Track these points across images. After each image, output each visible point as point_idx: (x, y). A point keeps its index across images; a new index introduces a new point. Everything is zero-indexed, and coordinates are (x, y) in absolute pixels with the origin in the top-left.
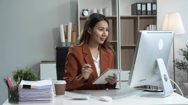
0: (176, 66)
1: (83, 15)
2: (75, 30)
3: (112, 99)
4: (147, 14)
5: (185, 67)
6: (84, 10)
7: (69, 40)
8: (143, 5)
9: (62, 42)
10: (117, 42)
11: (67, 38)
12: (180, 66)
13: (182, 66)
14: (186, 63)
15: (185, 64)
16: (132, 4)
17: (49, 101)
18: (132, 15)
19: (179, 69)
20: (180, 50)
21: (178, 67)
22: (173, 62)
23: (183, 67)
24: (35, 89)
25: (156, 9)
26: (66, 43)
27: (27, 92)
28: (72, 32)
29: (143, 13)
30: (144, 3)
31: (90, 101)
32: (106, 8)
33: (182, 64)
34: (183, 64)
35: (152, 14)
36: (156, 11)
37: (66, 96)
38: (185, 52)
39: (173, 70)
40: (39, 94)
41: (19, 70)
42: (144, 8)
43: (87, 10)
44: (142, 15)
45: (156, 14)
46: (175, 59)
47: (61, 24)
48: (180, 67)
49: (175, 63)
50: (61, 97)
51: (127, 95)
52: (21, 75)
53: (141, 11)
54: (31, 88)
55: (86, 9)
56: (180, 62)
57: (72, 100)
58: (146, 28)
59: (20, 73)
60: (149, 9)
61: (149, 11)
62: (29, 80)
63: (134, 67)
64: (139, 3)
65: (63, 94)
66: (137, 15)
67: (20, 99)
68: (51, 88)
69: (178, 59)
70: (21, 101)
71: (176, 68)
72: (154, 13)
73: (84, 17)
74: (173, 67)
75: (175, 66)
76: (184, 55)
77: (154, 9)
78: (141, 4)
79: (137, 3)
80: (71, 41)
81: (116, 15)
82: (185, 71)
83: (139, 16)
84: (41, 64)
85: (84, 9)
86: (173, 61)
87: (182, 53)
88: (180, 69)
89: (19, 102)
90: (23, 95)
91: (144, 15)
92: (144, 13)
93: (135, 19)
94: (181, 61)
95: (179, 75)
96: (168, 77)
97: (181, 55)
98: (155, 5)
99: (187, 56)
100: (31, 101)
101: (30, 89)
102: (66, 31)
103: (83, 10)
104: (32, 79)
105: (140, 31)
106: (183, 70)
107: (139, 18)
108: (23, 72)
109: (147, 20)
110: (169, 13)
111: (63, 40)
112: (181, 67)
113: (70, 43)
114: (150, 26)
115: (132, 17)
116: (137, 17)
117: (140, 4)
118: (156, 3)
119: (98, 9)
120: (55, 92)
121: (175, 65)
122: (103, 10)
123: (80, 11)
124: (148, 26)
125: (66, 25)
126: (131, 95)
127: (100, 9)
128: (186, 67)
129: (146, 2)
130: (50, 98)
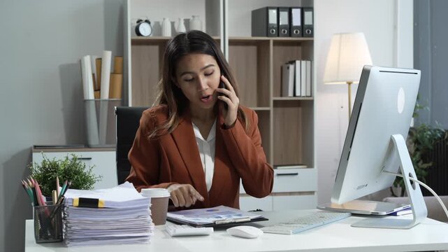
1: (138, 33)
2: (119, 70)
4: (290, 34)
6: (139, 22)
7: (105, 94)
8: (281, 13)
9: (86, 98)
11: (99, 90)
16: (255, 9)
17: (143, 239)
18: (253, 35)
24: (111, 209)
25: (311, 23)
26: (96, 101)
27: (89, 216)
28: (111, 73)
29: (281, 32)
30: (284, 9)
32: (193, 17)
35: (302, 35)
36: (311, 28)
40: (118, 221)
42: (284, 20)
43: (147, 21)
44: (278, 36)
45: (312, 35)
47: (86, 55)
53: (276, 26)
54: (100, 205)
55: (144, 19)
58: (288, 68)
60: (296, 22)
61: (297, 27)
63: (350, 153)
64: (273, 8)
66: (267, 36)
67: (72, 233)
68: (146, 207)
70: (72, 240)
72: (308, 32)
73: (140, 38)
77: (308, 22)
78: (278, 10)
79: (267, 9)
80: (109, 98)
81: (218, 34)
83: (272, 39)
84: (34, 154)
89: (67, 242)
90: (78, 224)
92: (284, 32)
93: (261, 47)
98: (311, 13)
100: (96, 239)
101: (97, 208)
102: (95, 72)
107: (271, 43)
109: (289, 48)
110: (341, 34)
111: (90, 94)
113: (106, 100)
114: (298, 62)
116: (269, 41)
117: (276, 11)
118: (311, 9)
119: (173, 21)
122: (185, 22)
123: (132, 24)
124: (293, 62)
125: (98, 57)
127: (179, 20)
129: (289, 6)
130: (146, 231)
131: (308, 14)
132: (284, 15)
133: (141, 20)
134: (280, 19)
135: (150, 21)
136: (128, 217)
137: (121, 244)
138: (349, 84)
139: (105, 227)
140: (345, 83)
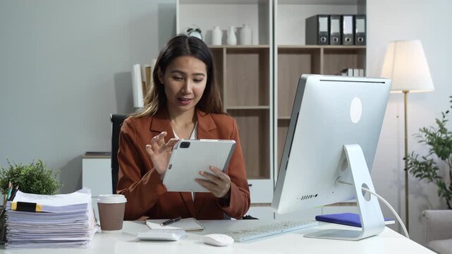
0: (411, 169)
3: (233, 240)
4: (341, 43)
5: (431, 174)
8: (332, 21)
9: (136, 106)
10: (268, 110)
12: (420, 169)
13: (426, 171)
14: (435, 163)
15: (433, 165)
16: (308, 17)
17: (79, 243)
18: (307, 43)
19: (417, 176)
20: (421, 130)
21: (414, 173)
22: (404, 159)
23: (426, 173)
24: (47, 213)
25: (363, 31)
27: (26, 220)
29: (332, 40)
30: (336, 17)
31: (181, 244)
32: (244, 25)
33: (424, 166)
34: (427, 165)
35: (354, 43)
36: (364, 35)
37: (124, 234)
38: (433, 135)
39: (403, 179)
40: (55, 225)
41: (15, 168)
42: (335, 29)
43: (197, 30)
44: (329, 44)
45: (364, 43)
46: (410, 152)
47: (135, 64)
48: (420, 173)
49: (409, 162)
50: (112, 235)
51: (273, 233)
52: (19, 180)
53: (327, 34)
54: (37, 210)
55: (195, 28)
56: (420, 160)
57: (138, 242)
59: (16, 173)
60: (348, 30)
61: (348, 35)
62: (38, 192)
63: (288, 162)
64: (323, 16)
65: (119, 227)
66: (318, 44)
67: (11, 236)
68: (85, 212)
69: (416, 153)
70: (11, 242)
71: (411, 176)
72: (360, 40)
74: (404, 172)
75: (409, 171)
76: (430, 144)
77: (359, 30)
78: (329, 17)
79: (318, 16)
81: (267, 43)
82: (432, 183)
83: (322, 47)
84: (84, 160)
85: (191, 27)
86: (403, 156)
87: (425, 138)
88: (419, 178)
89: (6, 244)
90: (17, 227)
91: (336, 44)
92: (335, 40)
93: (314, 54)
94: (424, 158)
95: (419, 193)
96: (372, 189)
97: (423, 143)
98: (363, 20)
99: (436, 145)
100: (35, 242)
101: (35, 211)
103: (188, 31)
104: (45, 191)
105: (304, 76)
106: (426, 179)
107: (322, 51)
108: (22, 173)
109: (344, 56)
110: (396, 42)
111: (140, 102)
112: (423, 172)
114: (350, 71)
115: (307, 49)
116: (319, 49)
117: (326, 19)
118: (363, 16)
119: (225, 29)
120: (99, 223)
121: (409, 166)
122: (236, 30)
124: (346, 71)
125: (148, 66)
126: (282, 232)
127: (230, 28)
128: (434, 173)
129: (341, 13)
130: (83, 235)
131: (360, 22)
132: (335, 23)
133: (192, 29)
134: (332, 27)
135: (201, 29)
136: (66, 221)
137: (57, 247)
138: (406, 92)
139: (43, 231)
140: (401, 92)
